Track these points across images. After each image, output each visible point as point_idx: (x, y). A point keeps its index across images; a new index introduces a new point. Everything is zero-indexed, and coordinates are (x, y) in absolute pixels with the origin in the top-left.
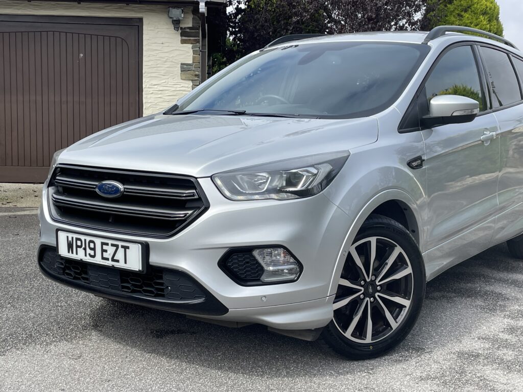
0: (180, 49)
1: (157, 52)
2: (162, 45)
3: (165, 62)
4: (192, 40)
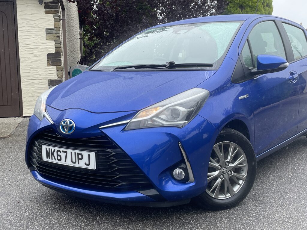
0: (45, 18)
1: (28, 20)
2: (31, 15)
3: (34, 28)
4: (53, 11)
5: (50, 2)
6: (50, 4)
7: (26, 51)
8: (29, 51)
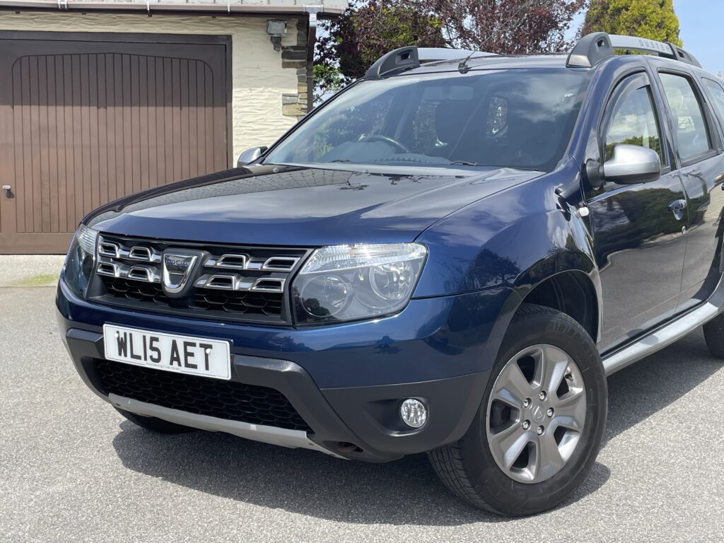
0: (282, 74)
1: (252, 79)
2: (258, 70)
3: (262, 93)
4: (297, 63)
5: (293, 47)
6: (292, 50)
7: (245, 134)
8: (251, 134)
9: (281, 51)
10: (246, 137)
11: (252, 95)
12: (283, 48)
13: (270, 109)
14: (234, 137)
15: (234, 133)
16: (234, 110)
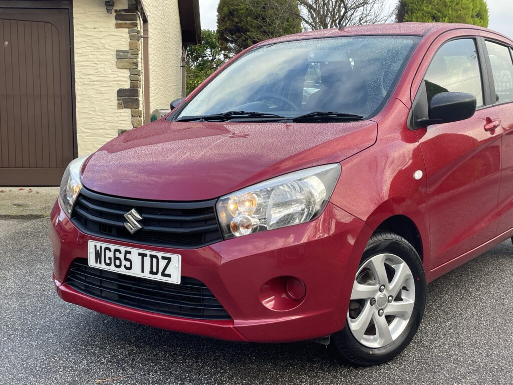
0: (115, 34)
1: (90, 38)
2: (95, 30)
3: (99, 49)
4: (129, 23)
5: (124, 10)
6: (123, 13)
8: (90, 85)
9: (114, 14)
10: (85, 87)
11: (91, 52)
12: (116, 11)
13: (106, 63)
14: (77, 87)
15: (76, 84)
16: (75, 64)
